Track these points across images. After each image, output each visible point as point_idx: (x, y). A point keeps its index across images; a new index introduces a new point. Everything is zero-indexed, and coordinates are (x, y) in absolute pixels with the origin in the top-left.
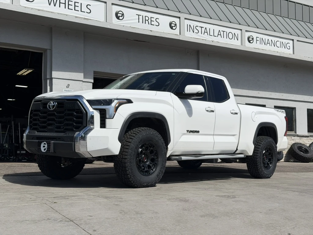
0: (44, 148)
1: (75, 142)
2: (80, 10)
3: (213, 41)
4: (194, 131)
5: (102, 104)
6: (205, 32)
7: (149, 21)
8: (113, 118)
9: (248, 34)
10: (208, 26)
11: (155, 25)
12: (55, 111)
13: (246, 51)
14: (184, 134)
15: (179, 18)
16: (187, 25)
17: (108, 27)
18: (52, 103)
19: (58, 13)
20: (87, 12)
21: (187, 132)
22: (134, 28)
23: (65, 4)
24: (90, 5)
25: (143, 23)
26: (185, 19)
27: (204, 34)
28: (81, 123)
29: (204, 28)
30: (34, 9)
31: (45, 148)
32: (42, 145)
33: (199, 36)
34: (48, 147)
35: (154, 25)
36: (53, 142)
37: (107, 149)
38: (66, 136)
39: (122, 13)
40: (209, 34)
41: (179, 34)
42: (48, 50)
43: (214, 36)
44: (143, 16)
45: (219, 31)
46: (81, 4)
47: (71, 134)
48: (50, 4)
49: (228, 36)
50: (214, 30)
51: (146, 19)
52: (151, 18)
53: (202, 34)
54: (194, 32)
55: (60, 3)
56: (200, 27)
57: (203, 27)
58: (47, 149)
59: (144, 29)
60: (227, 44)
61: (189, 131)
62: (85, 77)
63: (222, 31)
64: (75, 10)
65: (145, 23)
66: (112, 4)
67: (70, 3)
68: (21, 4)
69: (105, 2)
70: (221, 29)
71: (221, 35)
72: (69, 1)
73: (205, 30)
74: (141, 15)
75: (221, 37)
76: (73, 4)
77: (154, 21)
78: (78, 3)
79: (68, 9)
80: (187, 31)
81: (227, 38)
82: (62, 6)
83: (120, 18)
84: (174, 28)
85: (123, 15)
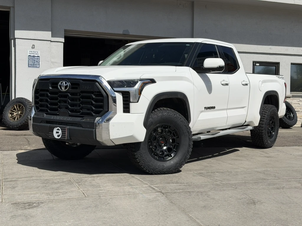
0: (57, 134)
1: (96, 129)
4: (211, 107)
5: (125, 86)
8: (138, 102)
12: (69, 93)
14: (202, 112)
18: (64, 83)
21: (204, 109)
28: (102, 107)
31: (59, 134)
32: (55, 130)
34: (62, 133)
36: (68, 127)
37: (132, 137)
38: (84, 122)
47: (90, 120)
58: (62, 135)
61: (206, 107)
62: (52, 36)
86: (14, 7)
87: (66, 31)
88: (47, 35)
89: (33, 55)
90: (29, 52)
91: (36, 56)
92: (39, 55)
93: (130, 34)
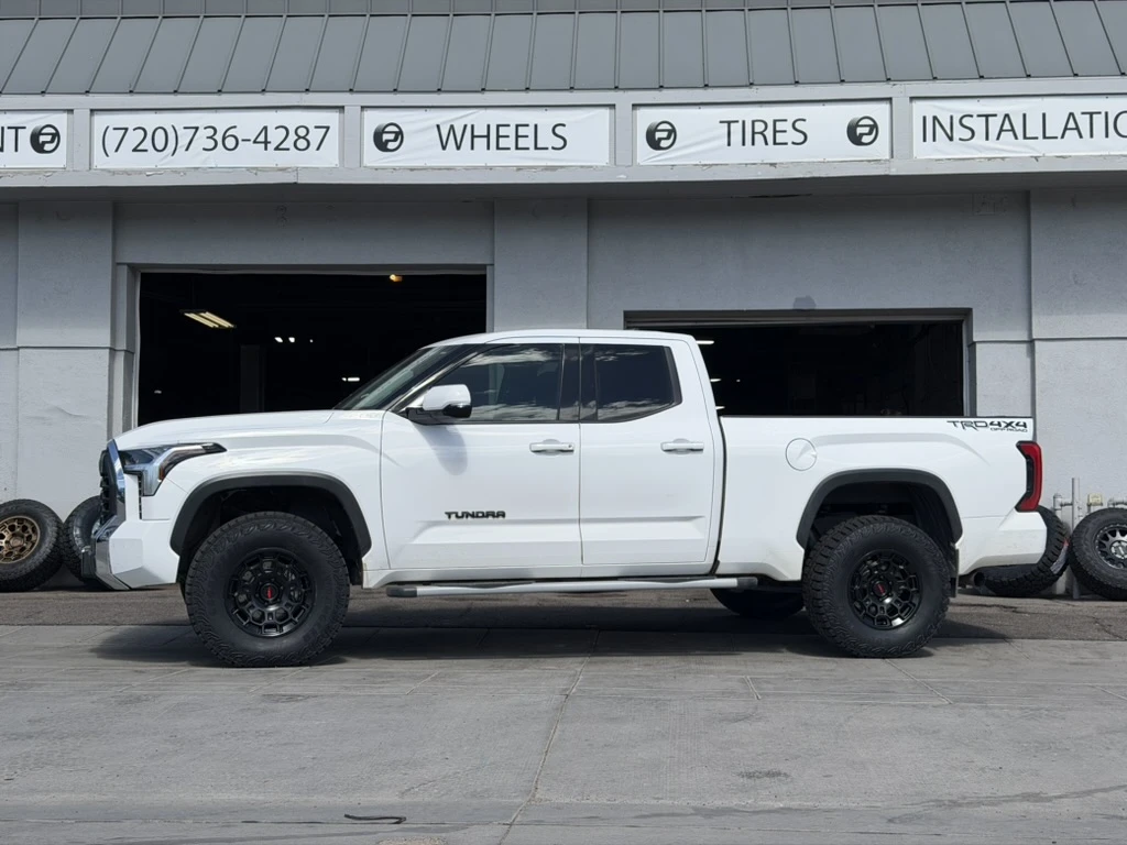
2: (532, 146)
3: (1036, 158)
6: (1001, 130)
7: (769, 134)
10: (1015, 108)
11: (790, 143)
15: (889, 100)
16: (924, 118)
17: (622, 178)
19: (467, 169)
20: (553, 148)
22: (711, 165)
23: (488, 136)
24: (564, 125)
25: (744, 144)
26: (913, 99)
27: (998, 139)
29: (999, 119)
30: (400, 168)
33: (975, 147)
35: (786, 144)
39: (670, 128)
40: (1020, 134)
41: (888, 157)
42: (488, 268)
43: (1045, 137)
44: (744, 122)
45: (1071, 114)
46: (536, 126)
48: (444, 148)
49: (1112, 126)
50: (1044, 115)
51: (756, 130)
52: (775, 121)
53: (987, 138)
54: (951, 139)
55: (473, 137)
56: (979, 116)
57: (995, 115)
59: (746, 164)
60: (1105, 157)
63: (1083, 113)
64: (517, 148)
65: (753, 144)
66: (635, 106)
67: (503, 131)
68: (366, 162)
69: (612, 106)
70: (1079, 106)
71: (1077, 128)
72: (498, 126)
73: (1002, 125)
74: (737, 122)
75: (1081, 136)
76: (511, 131)
77: (785, 131)
78: (527, 125)
79: (498, 148)
80: (925, 140)
81: (1107, 136)
82: (480, 143)
83: (664, 144)
84: (866, 139)
85: (672, 132)
86: (493, 265)
87: (627, 315)
93: (817, 308)
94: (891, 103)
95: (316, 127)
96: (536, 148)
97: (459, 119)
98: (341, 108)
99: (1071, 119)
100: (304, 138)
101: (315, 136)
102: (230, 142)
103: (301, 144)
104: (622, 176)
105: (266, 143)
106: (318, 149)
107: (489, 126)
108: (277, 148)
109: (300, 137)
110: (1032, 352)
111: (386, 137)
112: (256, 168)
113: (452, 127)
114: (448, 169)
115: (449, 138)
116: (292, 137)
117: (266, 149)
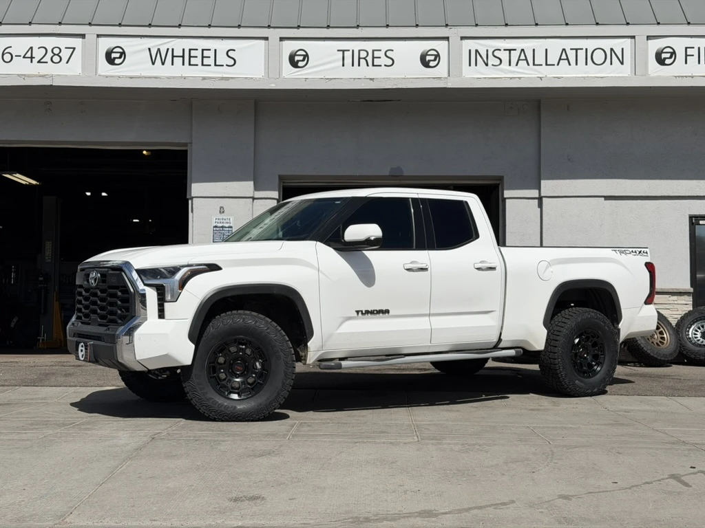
2: (213, 64)
3: (541, 78)
6: (519, 60)
7: (369, 59)
9: (655, 45)
10: (527, 45)
11: (383, 65)
13: (651, 87)
15: (447, 39)
16: (470, 51)
17: (273, 86)
19: (169, 78)
20: (227, 65)
22: (331, 79)
23: (183, 57)
24: (234, 50)
25: (353, 65)
26: (462, 38)
27: (517, 65)
29: (518, 52)
30: (123, 77)
33: (502, 71)
35: (380, 66)
39: (305, 53)
40: (531, 62)
41: (446, 76)
42: (188, 145)
43: (547, 64)
44: (353, 51)
45: (564, 50)
46: (215, 50)
48: (153, 63)
49: (590, 58)
50: (546, 50)
51: (361, 56)
52: (373, 51)
53: (510, 65)
54: (487, 65)
55: (173, 56)
56: (505, 50)
57: (515, 50)
58: (85, 355)
59: (354, 79)
60: (584, 78)
62: (256, 188)
63: (571, 49)
64: (203, 65)
65: (359, 65)
66: (282, 39)
67: (193, 53)
68: (100, 72)
69: (266, 39)
70: (569, 44)
71: (567, 59)
72: (190, 50)
73: (520, 56)
74: (349, 50)
75: (570, 64)
76: (198, 53)
77: (380, 58)
78: (210, 50)
79: (190, 64)
80: (470, 65)
81: (586, 64)
82: (178, 61)
83: (300, 64)
84: (432, 64)
85: (306, 56)
86: (191, 143)
87: (281, 178)
88: (247, 187)
89: (221, 225)
90: (214, 221)
91: (226, 227)
92: (231, 225)
93: (405, 174)
94: (448, 41)
95: (66, 48)
96: (215, 65)
97: (164, 44)
98: (83, 36)
99: (564, 53)
100: (58, 55)
101: (65, 54)
102: (7, 57)
103: (56, 59)
104: (273, 85)
105: (32, 58)
106: (67, 62)
107: (184, 50)
108: (39, 62)
109: (55, 55)
110: (540, 205)
111: (113, 55)
112: (25, 75)
113: (159, 50)
114: (156, 78)
115: (156, 57)
116: (50, 54)
117: (32, 62)
